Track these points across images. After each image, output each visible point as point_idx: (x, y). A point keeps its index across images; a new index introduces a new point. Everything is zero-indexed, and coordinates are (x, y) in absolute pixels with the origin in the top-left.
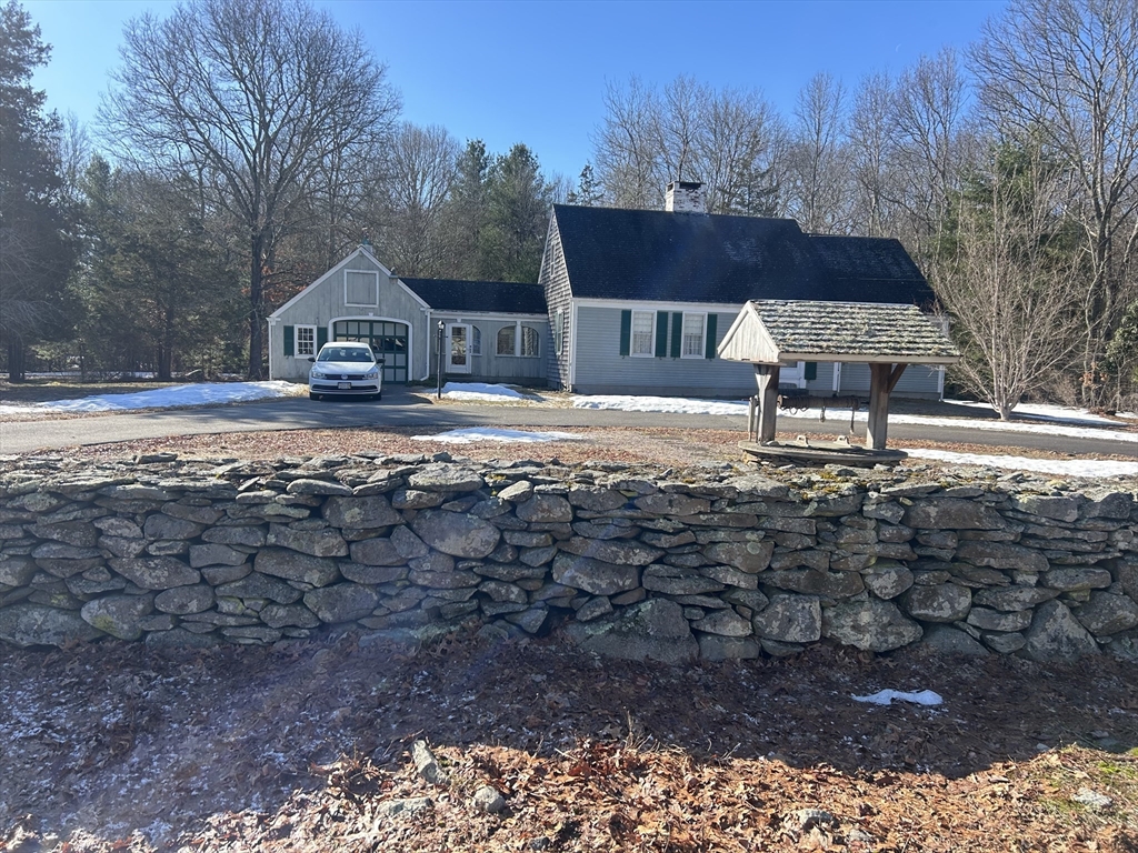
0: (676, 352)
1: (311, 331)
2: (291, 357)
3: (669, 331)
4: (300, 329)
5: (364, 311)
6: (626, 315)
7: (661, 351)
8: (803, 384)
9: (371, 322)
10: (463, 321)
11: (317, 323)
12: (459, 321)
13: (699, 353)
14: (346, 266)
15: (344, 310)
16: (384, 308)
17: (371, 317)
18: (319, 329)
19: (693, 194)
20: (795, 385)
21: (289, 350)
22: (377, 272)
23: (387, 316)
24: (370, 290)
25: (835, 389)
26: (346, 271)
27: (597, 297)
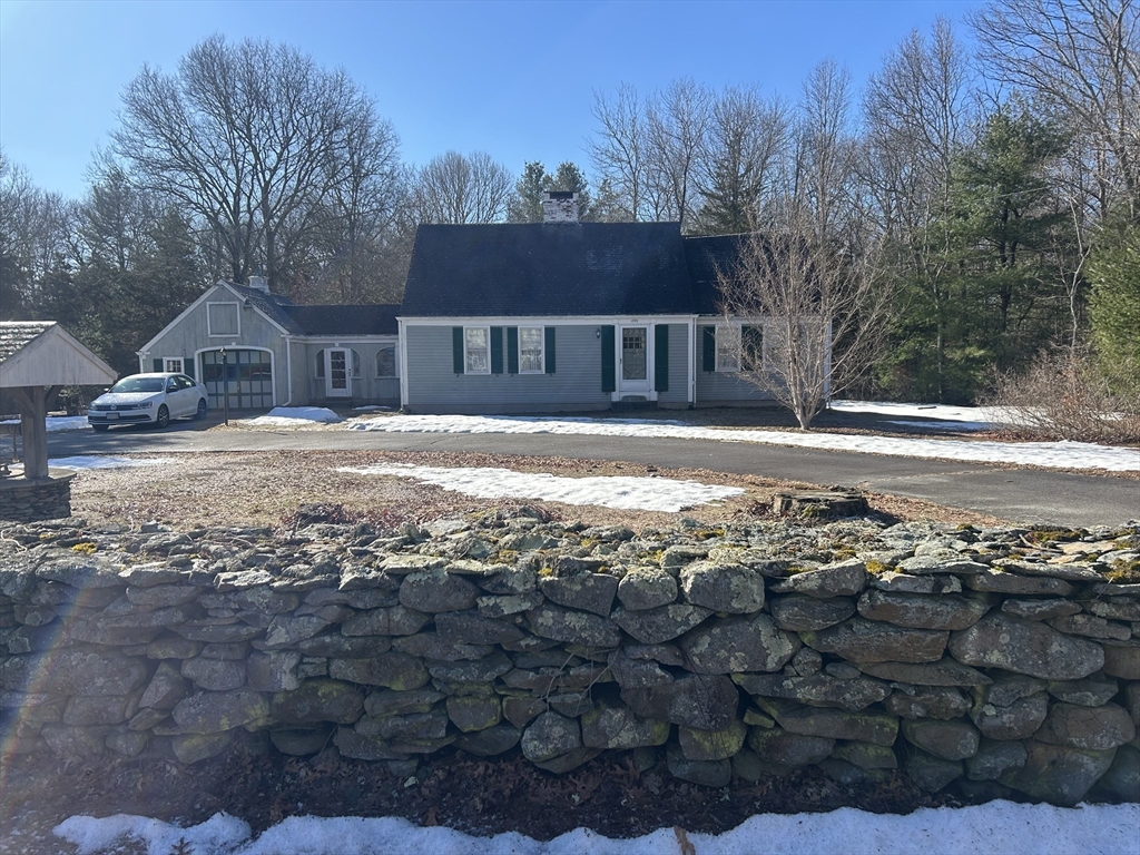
0: (513, 368)
1: (179, 363)
3: (504, 347)
4: (169, 362)
5: (228, 341)
6: (458, 332)
7: (497, 367)
8: (653, 396)
9: (237, 351)
10: (341, 345)
11: (185, 355)
12: (337, 345)
13: (540, 368)
14: (207, 300)
15: (209, 341)
16: (246, 337)
17: (234, 346)
18: (186, 360)
19: (565, 203)
20: (643, 397)
22: (237, 303)
23: (249, 345)
24: (233, 321)
25: (690, 400)
26: (208, 303)
27: (426, 316)
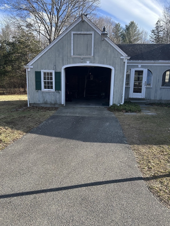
1: (51, 74)
2: (39, 91)
4: (45, 73)
5: (84, 60)
10: (143, 66)
11: (55, 69)
12: (140, 67)
14: (72, 30)
15: (71, 60)
17: (88, 64)
18: (56, 73)
21: (38, 87)
22: (92, 33)
23: (99, 63)
24: (88, 46)
26: (73, 33)
